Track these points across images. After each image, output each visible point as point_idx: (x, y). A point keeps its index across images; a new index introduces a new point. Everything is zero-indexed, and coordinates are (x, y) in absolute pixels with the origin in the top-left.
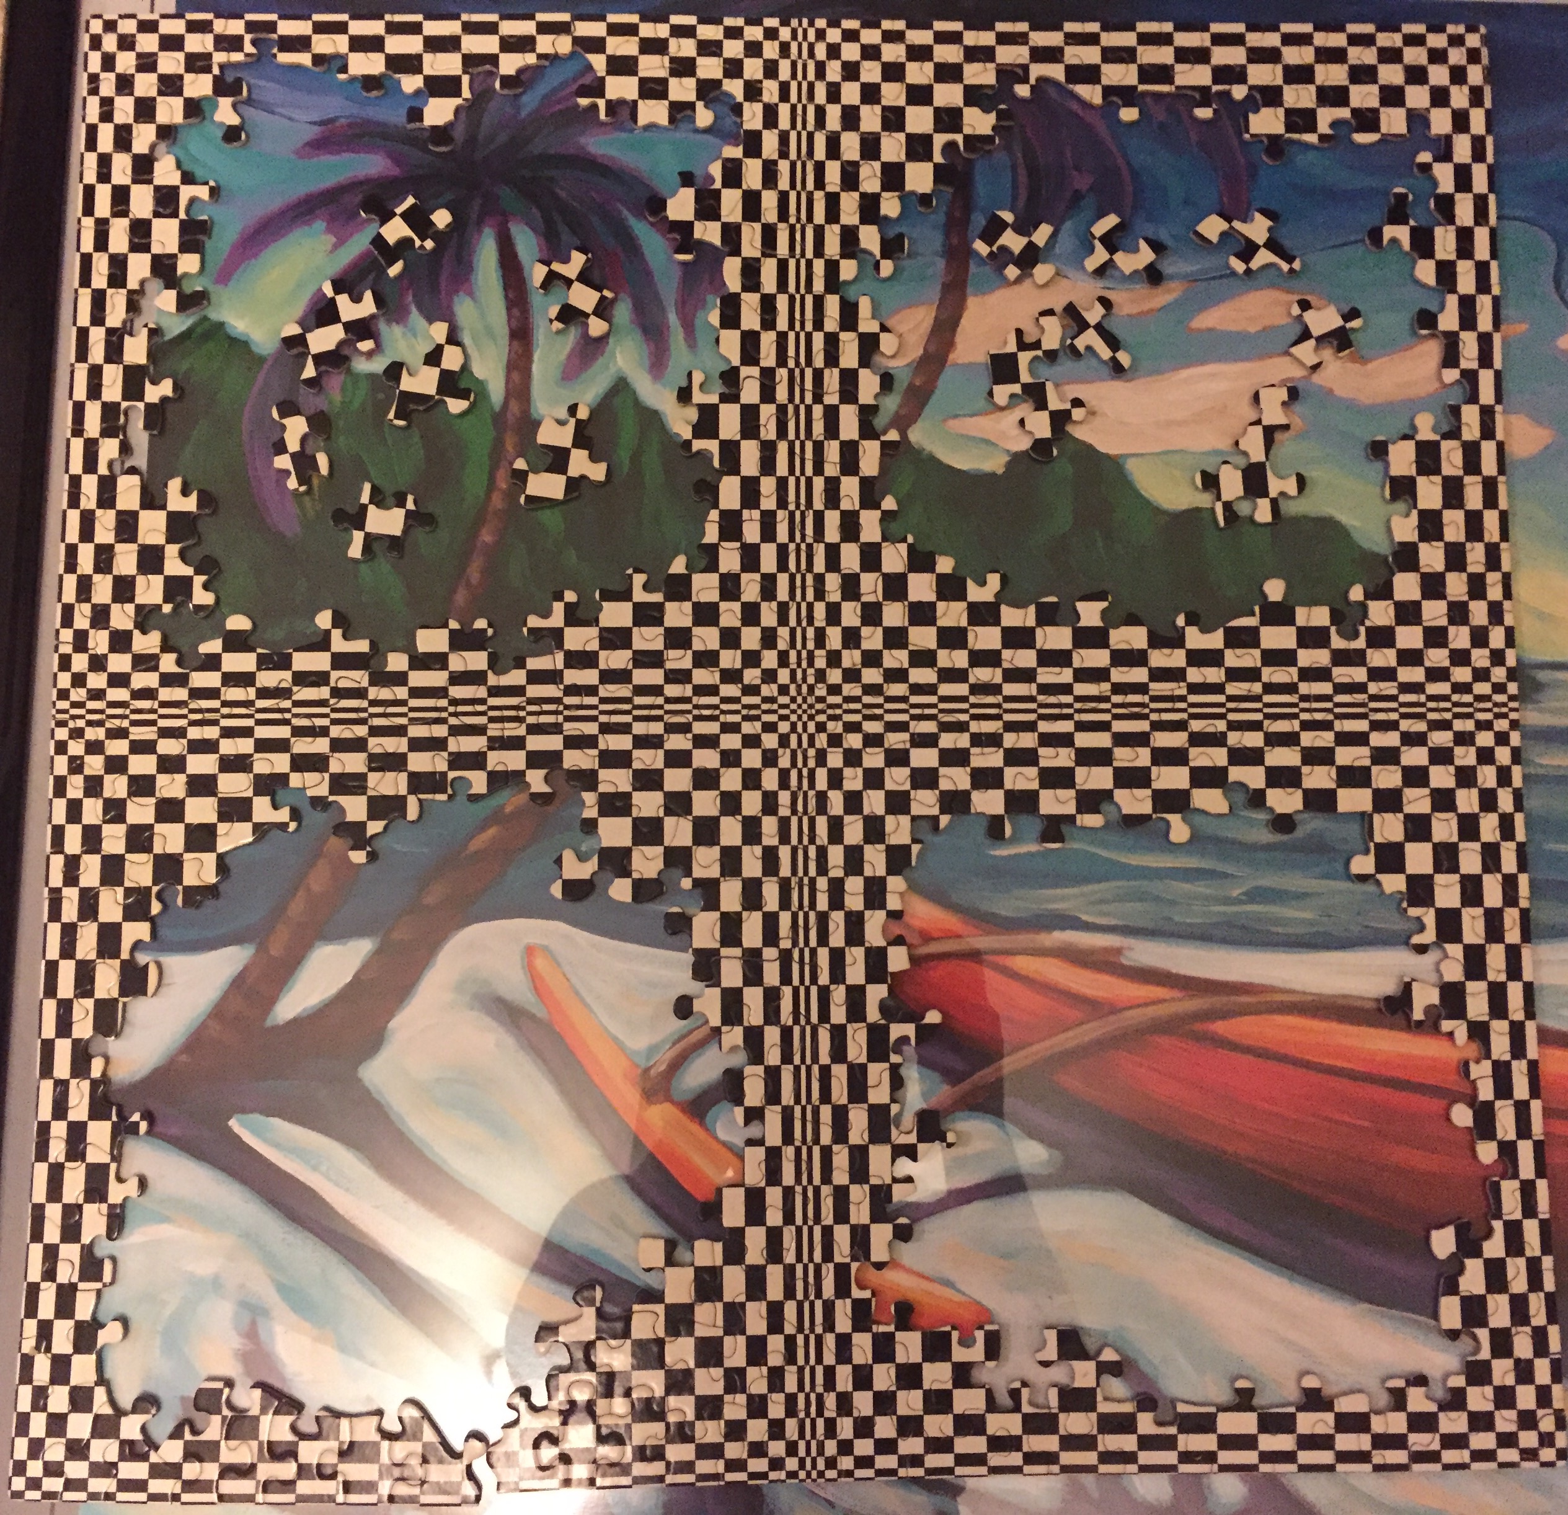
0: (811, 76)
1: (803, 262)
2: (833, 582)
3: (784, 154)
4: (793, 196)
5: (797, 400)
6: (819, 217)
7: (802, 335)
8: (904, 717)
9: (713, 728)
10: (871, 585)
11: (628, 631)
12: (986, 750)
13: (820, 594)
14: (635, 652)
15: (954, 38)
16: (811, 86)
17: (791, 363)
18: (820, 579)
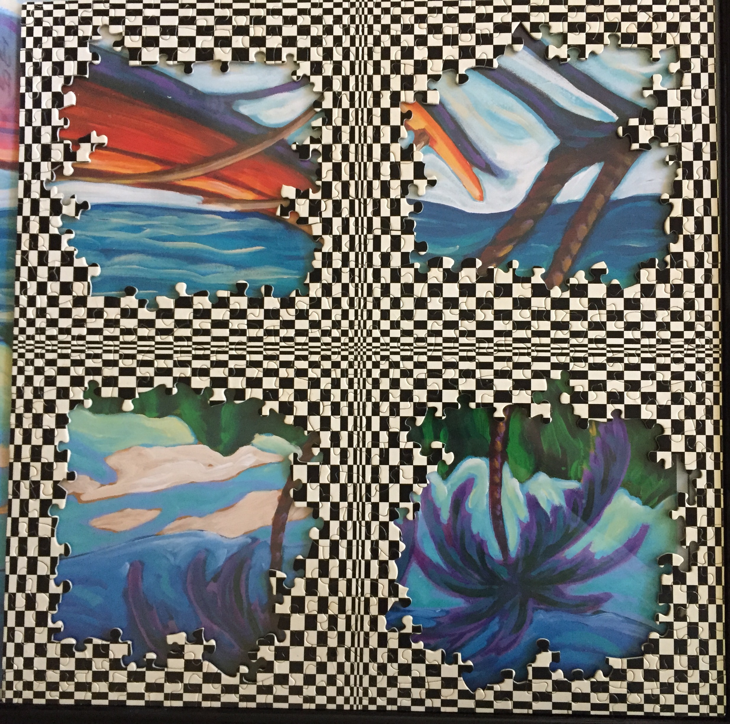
0: (352, 678)
1: (357, 577)
2: (344, 411)
3: (367, 634)
4: (362, 612)
5: (361, 504)
6: (349, 600)
7: (358, 538)
8: (311, 344)
9: (404, 340)
10: (326, 409)
11: (444, 388)
12: (272, 328)
13: (351, 405)
14: (441, 377)
15: (278, 699)
16: (352, 672)
17: (363, 523)
18: (351, 413)
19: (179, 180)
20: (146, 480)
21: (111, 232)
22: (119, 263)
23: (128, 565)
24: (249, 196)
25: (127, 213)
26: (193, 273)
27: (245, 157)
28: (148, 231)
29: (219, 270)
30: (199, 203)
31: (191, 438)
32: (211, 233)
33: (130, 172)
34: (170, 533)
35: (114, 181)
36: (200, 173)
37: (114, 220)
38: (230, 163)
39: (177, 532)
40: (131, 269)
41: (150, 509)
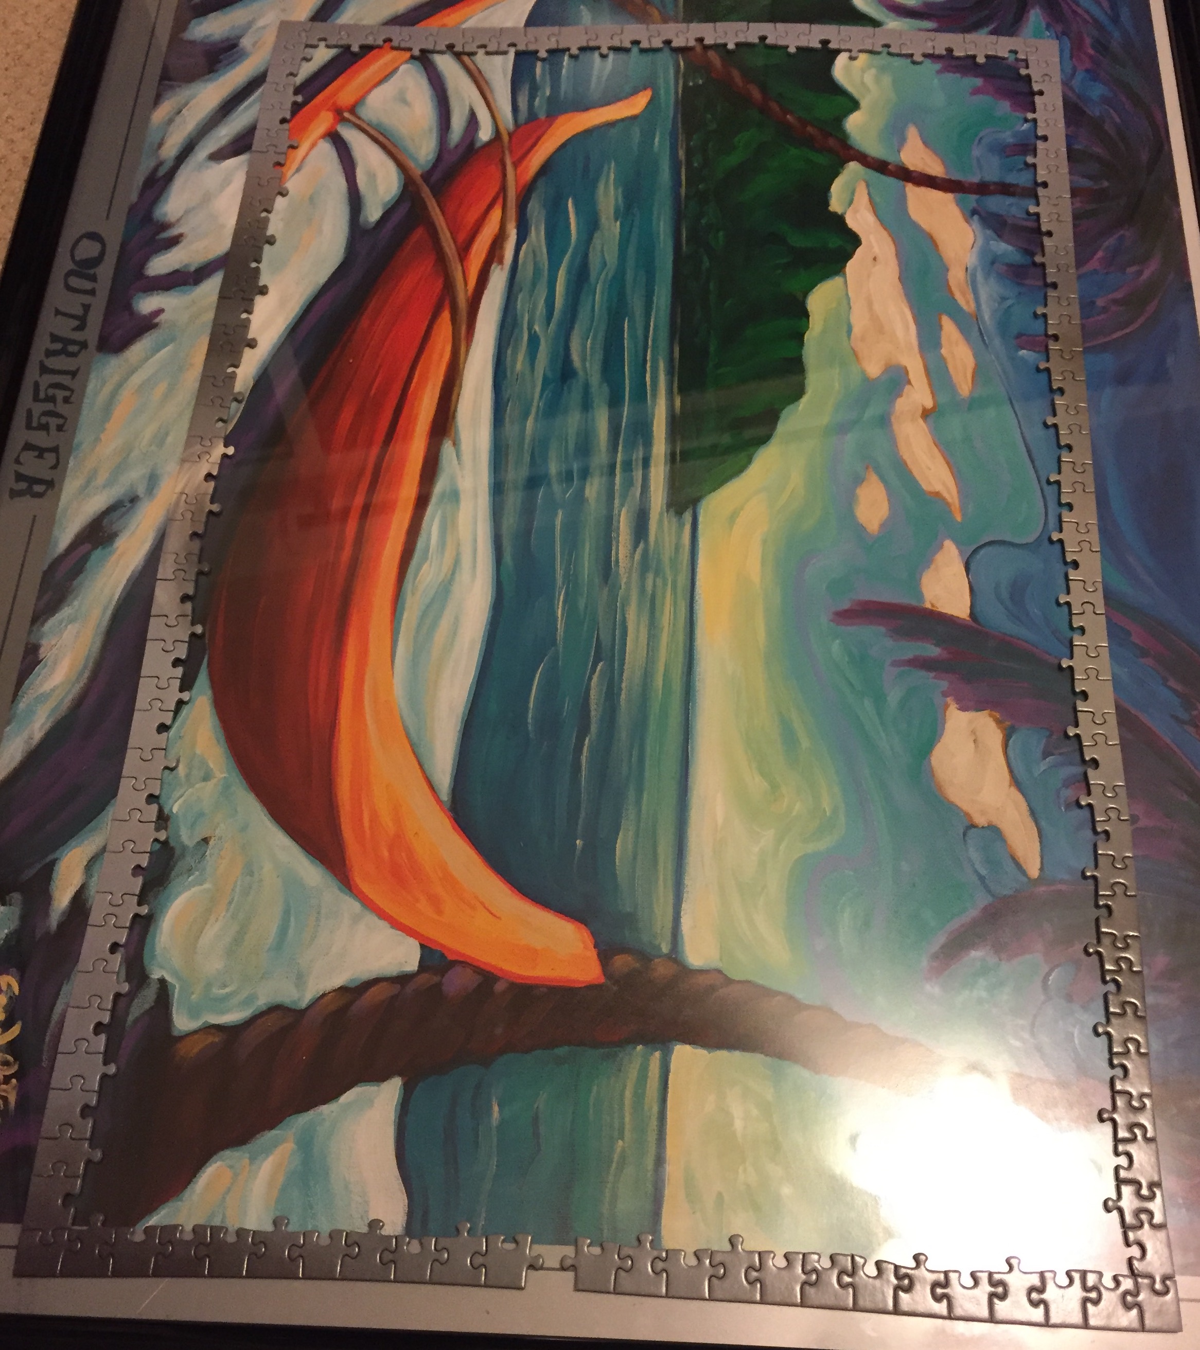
19: (466, 291)
20: (900, 333)
21: (536, 372)
22: (584, 360)
23: (1023, 352)
24: (496, 214)
25: (509, 352)
26: (603, 276)
27: (441, 218)
28: (537, 328)
29: (599, 247)
30: (502, 269)
31: (837, 281)
32: (545, 256)
33: (449, 348)
34: (973, 305)
35: (461, 366)
36: (460, 268)
37: (519, 366)
38: (448, 235)
39: (971, 297)
40: (591, 348)
41: (941, 327)
